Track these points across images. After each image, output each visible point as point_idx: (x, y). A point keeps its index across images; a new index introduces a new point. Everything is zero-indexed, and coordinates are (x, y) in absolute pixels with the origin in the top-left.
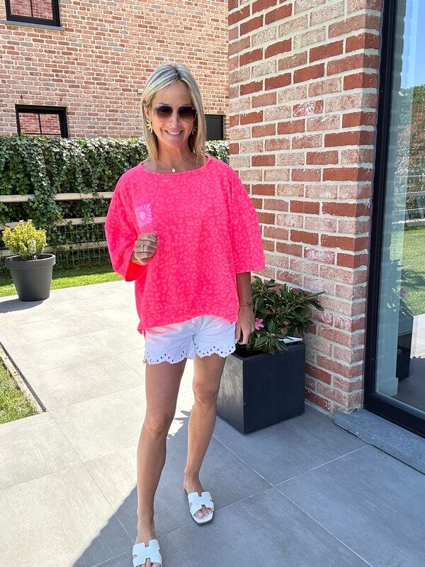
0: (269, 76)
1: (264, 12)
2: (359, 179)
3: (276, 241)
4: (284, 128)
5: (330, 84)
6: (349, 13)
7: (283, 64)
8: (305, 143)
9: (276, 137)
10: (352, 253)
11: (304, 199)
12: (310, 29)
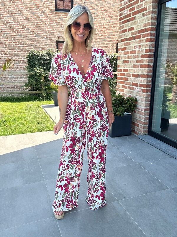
0: (128, 37)
1: (128, 18)
2: (148, 68)
3: (128, 86)
4: (131, 52)
5: (143, 41)
6: (147, 21)
7: (132, 34)
8: (136, 57)
9: (129, 55)
10: (145, 89)
11: (135, 73)
12: (139, 24)
